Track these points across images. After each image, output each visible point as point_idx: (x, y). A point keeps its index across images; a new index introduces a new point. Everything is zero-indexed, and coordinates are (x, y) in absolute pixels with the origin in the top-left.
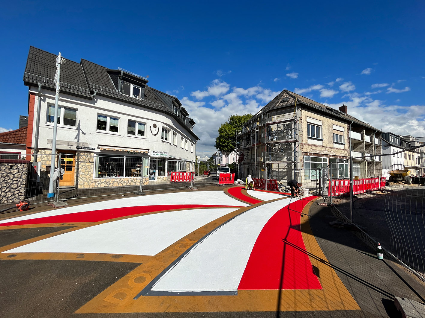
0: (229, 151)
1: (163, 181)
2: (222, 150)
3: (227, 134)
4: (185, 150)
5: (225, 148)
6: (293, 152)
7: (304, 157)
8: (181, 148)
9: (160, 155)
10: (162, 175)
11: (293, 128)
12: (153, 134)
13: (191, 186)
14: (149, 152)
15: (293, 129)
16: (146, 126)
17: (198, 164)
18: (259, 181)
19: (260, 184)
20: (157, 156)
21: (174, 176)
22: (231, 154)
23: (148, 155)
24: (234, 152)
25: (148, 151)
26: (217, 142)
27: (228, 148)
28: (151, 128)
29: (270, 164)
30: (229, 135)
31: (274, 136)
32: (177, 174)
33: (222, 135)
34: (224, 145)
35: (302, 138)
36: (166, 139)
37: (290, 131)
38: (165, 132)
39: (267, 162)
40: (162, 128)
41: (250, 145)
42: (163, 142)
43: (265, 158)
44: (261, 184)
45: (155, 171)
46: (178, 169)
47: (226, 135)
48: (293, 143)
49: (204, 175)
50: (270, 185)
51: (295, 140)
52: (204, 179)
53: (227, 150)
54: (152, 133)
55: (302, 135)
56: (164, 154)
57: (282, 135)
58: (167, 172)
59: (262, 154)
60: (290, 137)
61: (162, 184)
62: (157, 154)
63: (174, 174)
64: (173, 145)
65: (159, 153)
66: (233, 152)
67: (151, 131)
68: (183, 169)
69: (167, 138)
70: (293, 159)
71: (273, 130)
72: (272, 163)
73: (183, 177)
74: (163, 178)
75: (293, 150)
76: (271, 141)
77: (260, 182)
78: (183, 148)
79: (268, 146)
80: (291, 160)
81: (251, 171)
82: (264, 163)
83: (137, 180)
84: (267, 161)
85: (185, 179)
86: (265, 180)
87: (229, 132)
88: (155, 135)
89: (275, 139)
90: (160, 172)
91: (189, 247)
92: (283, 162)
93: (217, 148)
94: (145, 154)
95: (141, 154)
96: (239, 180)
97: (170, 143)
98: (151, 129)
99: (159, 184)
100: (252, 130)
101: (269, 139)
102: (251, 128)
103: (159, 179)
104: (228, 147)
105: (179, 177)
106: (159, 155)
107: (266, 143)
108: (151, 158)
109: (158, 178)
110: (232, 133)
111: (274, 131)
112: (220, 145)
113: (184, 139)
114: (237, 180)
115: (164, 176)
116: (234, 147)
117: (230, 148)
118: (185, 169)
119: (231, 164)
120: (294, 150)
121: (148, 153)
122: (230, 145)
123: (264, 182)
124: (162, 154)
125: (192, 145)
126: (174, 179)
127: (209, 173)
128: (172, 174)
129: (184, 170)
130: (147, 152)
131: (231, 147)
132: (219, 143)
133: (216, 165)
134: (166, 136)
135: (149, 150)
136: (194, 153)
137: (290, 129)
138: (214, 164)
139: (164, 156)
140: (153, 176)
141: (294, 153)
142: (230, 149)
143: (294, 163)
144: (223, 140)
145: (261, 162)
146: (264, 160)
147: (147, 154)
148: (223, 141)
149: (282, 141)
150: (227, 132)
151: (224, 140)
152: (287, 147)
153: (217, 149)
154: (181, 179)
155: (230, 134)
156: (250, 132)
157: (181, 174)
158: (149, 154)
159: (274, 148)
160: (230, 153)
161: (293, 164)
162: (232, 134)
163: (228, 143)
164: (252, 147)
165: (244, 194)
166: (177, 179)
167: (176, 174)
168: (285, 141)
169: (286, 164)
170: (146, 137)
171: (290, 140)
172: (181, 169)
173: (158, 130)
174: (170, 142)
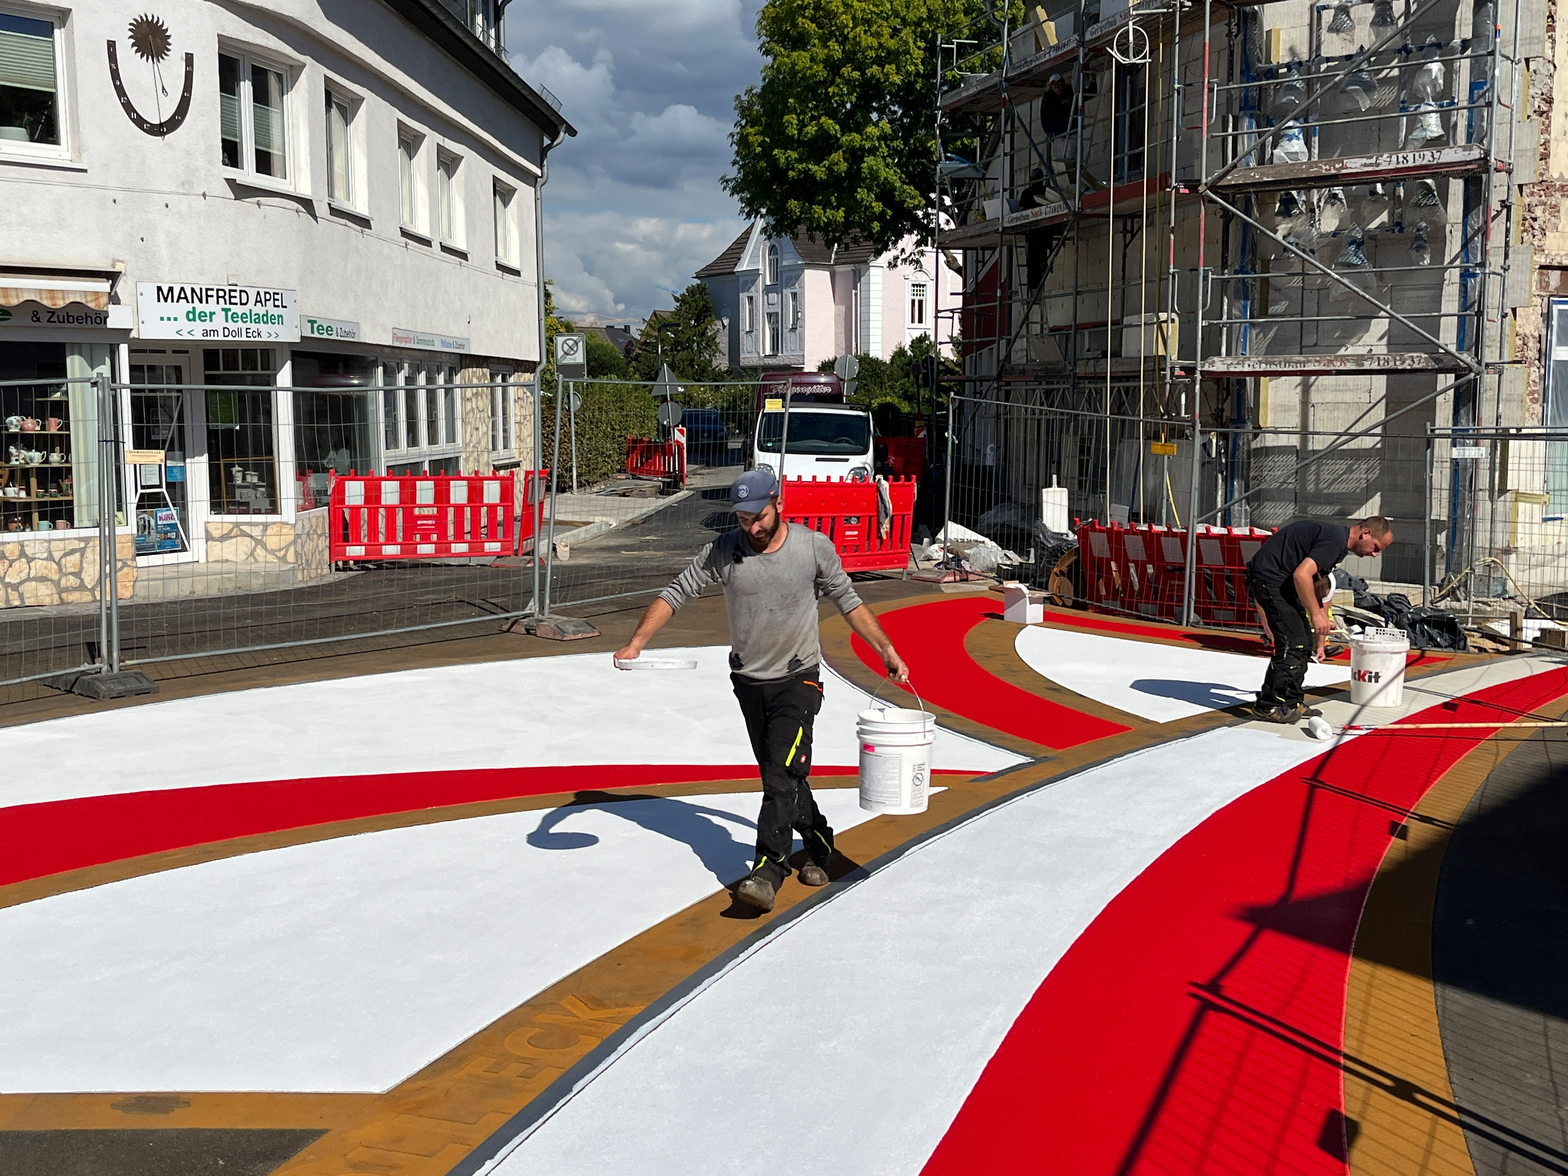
0: (870, 237)
1: (266, 561)
2: (798, 221)
3: (849, 58)
4: (445, 249)
5: (826, 205)
6: (1453, 276)
7: (1547, 317)
8: (405, 233)
9: (219, 322)
10: (244, 508)
11: (1464, 30)
12: (139, 122)
13: (533, 606)
14: (114, 299)
15: (1465, 44)
16: (70, 40)
17: (570, 370)
18: (1134, 547)
19: (1142, 573)
20: (195, 332)
21: (355, 510)
22: (892, 265)
23: (111, 323)
24: (913, 238)
25: (104, 286)
26: (743, 142)
27: (853, 206)
28: (113, 57)
29: (1242, 384)
30: (861, 67)
31: (1282, 113)
32: (390, 493)
33: (793, 72)
34: (819, 171)
35: (1547, 129)
36: (264, 163)
37: (1436, 68)
38: (246, 88)
39: (1219, 365)
40: (221, 57)
41: (1065, 195)
42: (241, 191)
43: (1201, 323)
44: (1150, 570)
45: (183, 469)
46: (392, 441)
47: (833, 66)
48: (1457, 187)
49: (632, 483)
50: (1229, 578)
51: (1476, 154)
52: (634, 524)
53: (848, 224)
54: (128, 107)
55: (1550, 101)
56: (259, 309)
57: (1365, 103)
58: (298, 479)
59: (1173, 287)
60: (1433, 125)
61: (257, 586)
62: (192, 316)
63: (355, 491)
64: (335, 212)
65: (212, 305)
66: (908, 241)
67: (120, 91)
68: (433, 439)
69: (275, 151)
70: (1448, 337)
71: (1280, 56)
72: (1257, 375)
73: (441, 518)
74: (256, 532)
75: (1454, 246)
76: (1261, 161)
77: (1142, 556)
78: (423, 231)
79: (1228, 216)
80: (1431, 348)
81: (1070, 446)
82: (1190, 371)
83: (30, 560)
84: (1211, 350)
85: (459, 537)
86: (1184, 537)
87: (867, 40)
88: (159, 130)
89: (1297, 145)
90: (230, 477)
91: (594, 1043)
92: (1359, 358)
93: (749, 202)
94: (78, 319)
95: (44, 317)
96: (955, 531)
97: (307, 204)
98: (115, 75)
99: (230, 589)
100: (1082, 43)
101: (1245, 144)
102: (1080, 28)
103: (223, 538)
104: (862, 194)
105: (410, 519)
106: (208, 326)
107: (1213, 187)
108: (138, 348)
109: (209, 537)
110: (892, 44)
111: (1288, 66)
112: (779, 173)
113: (432, 139)
114: (941, 536)
115: (271, 518)
116: (911, 195)
117: (878, 207)
118: (451, 437)
119: (887, 359)
120: (1464, 246)
121: (111, 308)
122: (874, 174)
123: (1171, 551)
124: (238, 309)
125: (503, 193)
126: (357, 542)
127: (673, 464)
128: (340, 490)
129: (442, 449)
130: (97, 294)
131: (886, 194)
132: (766, 154)
133: (737, 371)
134: (262, 129)
135: (112, 276)
136: (530, 275)
137: (1438, 45)
138: (722, 363)
139: (254, 327)
140: (162, 513)
141: (1466, 275)
142: (881, 217)
143: (1459, 371)
144: (802, 125)
145: (1157, 363)
146: (1186, 349)
147: (102, 317)
148: (811, 129)
149: (1355, 165)
150: (843, 40)
151: (821, 127)
152: (1396, 225)
153: (752, 211)
154: (426, 539)
155: (880, 62)
156: (1066, 62)
157: (425, 491)
158: (117, 319)
159: (1283, 229)
160: (878, 253)
161: (1451, 378)
162: (892, 57)
163: (856, 156)
164: (1079, 216)
165: (991, 667)
166: (391, 539)
167: (373, 496)
168: (1387, 162)
169: (1380, 383)
170: (79, 150)
171: (1427, 157)
172: (413, 441)
173: (189, 76)
174: (305, 190)
